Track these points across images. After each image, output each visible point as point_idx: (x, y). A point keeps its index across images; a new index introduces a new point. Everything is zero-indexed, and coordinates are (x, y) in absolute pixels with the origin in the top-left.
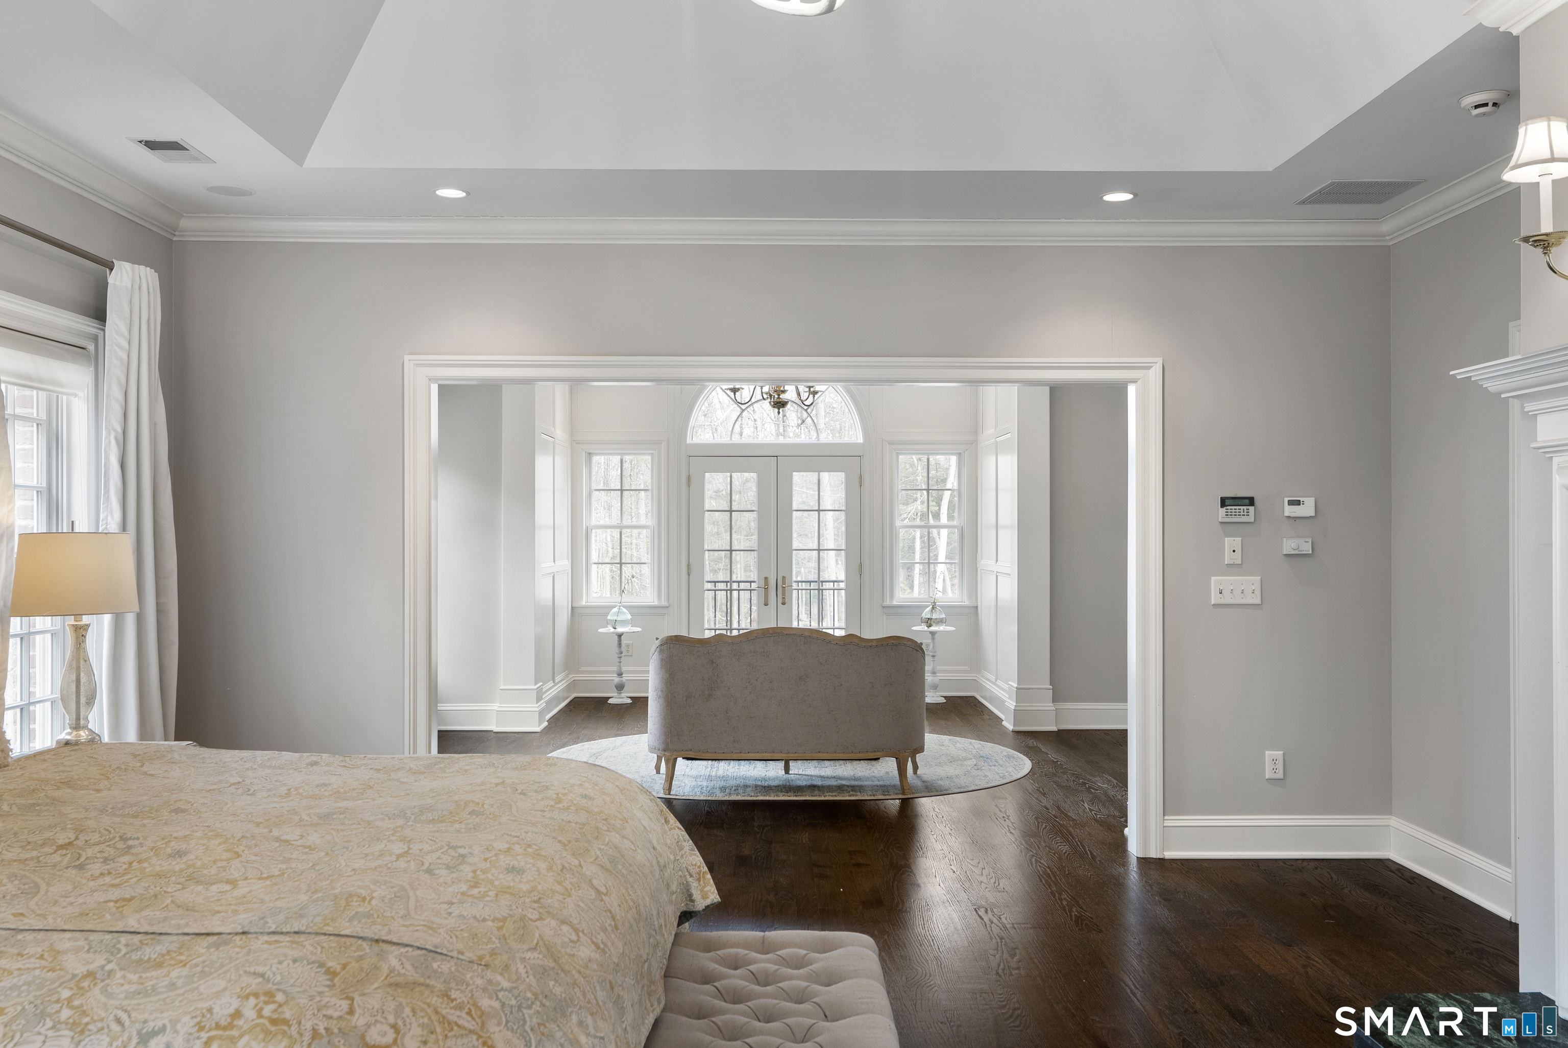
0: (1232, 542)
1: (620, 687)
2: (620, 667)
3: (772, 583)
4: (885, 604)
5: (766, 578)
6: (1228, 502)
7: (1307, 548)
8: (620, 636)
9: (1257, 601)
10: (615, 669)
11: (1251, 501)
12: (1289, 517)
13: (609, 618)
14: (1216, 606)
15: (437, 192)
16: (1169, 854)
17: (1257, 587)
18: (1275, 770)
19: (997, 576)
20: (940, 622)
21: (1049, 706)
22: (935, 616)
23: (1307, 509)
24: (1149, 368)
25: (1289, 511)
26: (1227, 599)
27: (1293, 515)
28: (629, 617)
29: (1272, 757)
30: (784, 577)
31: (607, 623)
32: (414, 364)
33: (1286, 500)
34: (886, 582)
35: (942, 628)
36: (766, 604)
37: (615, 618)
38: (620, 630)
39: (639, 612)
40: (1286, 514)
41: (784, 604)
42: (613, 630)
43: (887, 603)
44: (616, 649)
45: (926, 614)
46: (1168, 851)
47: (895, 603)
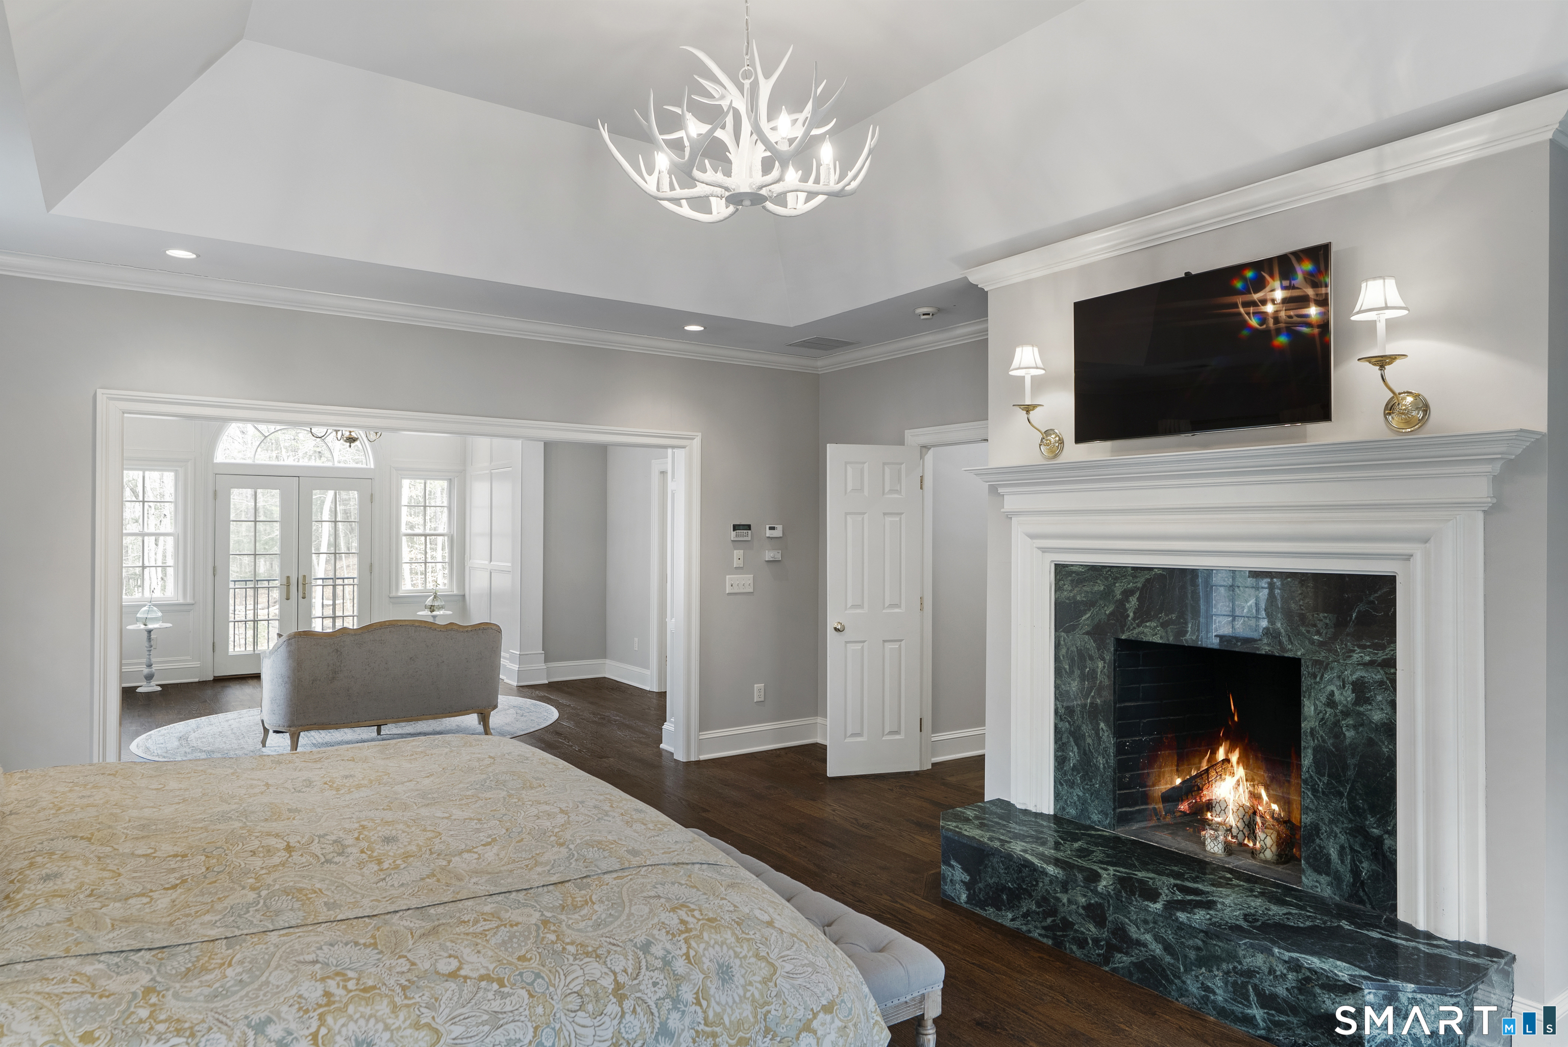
0: (738, 553)
1: (149, 677)
2: (150, 659)
3: (294, 581)
4: (391, 595)
5: (288, 577)
6: (737, 528)
7: (779, 557)
8: (149, 632)
9: (751, 590)
10: (144, 660)
11: (748, 527)
12: (769, 537)
13: (138, 615)
14: (729, 594)
15: (167, 252)
16: (703, 757)
17: (751, 581)
18: (759, 696)
19: (491, 573)
20: (441, 608)
21: (543, 666)
22: (436, 604)
23: (778, 533)
24: (693, 439)
25: (769, 533)
26: (736, 590)
27: (771, 536)
28: (160, 614)
29: (758, 687)
30: (304, 576)
31: (138, 620)
32: (107, 398)
33: (768, 527)
34: (394, 576)
35: (441, 612)
36: (288, 599)
37: (145, 616)
38: (150, 626)
39: (168, 609)
40: (767, 535)
41: (304, 598)
42: (143, 627)
43: (393, 594)
44: (146, 644)
45: (429, 602)
46: (702, 755)
47: (400, 594)
